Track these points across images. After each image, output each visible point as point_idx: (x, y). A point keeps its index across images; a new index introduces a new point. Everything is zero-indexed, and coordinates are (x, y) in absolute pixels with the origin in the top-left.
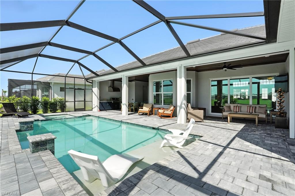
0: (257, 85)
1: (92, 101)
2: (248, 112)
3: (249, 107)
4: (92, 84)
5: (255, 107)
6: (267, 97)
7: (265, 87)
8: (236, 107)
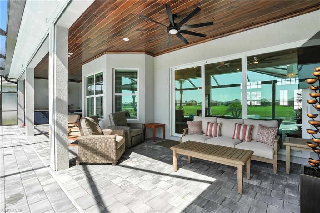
0: (271, 85)
1: (17, 111)
2: (235, 137)
3: (237, 125)
4: (17, 84)
5: (252, 127)
6: (287, 103)
7: (284, 88)
8: (213, 123)
